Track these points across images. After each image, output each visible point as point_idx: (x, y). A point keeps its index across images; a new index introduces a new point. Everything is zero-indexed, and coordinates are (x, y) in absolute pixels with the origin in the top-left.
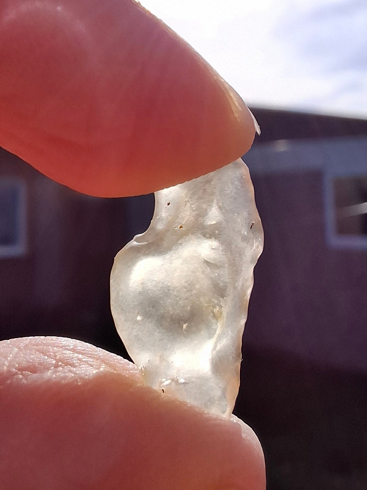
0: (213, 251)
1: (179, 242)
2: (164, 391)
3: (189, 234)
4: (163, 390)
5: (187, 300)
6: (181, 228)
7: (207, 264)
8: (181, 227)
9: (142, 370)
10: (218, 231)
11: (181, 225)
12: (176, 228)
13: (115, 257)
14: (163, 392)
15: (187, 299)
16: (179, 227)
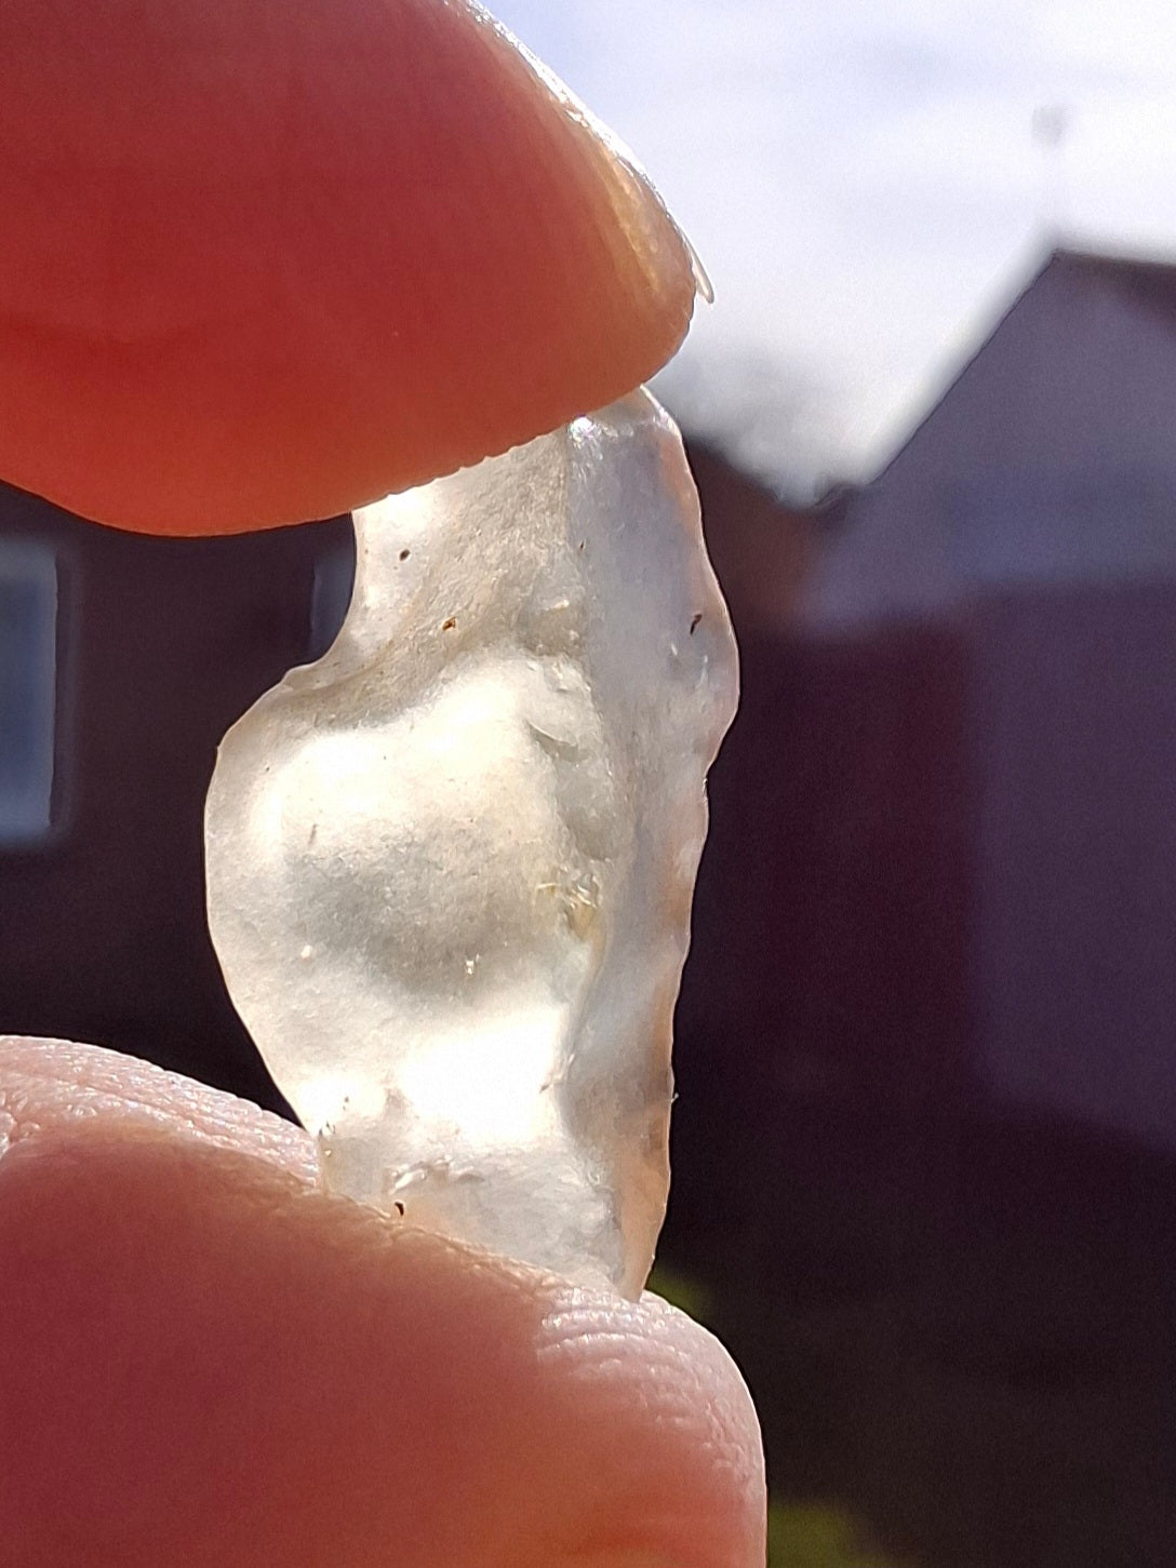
0: (562, 701)
1: (443, 674)
2: (405, 1207)
3: (478, 644)
4: (400, 1206)
5: (476, 877)
6: (450, 629)
7: (543, 746)
8: (449, 625)
9: (325, 1139)
10: (575, 630)
11: (448, 619)
12: (431, 633)
13: (218, 744)
14: (402, 1212)
15: (474, 874)
16: (441, 627)
